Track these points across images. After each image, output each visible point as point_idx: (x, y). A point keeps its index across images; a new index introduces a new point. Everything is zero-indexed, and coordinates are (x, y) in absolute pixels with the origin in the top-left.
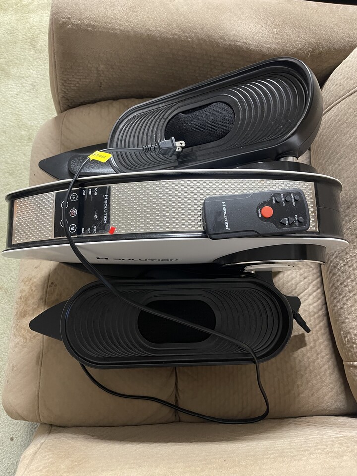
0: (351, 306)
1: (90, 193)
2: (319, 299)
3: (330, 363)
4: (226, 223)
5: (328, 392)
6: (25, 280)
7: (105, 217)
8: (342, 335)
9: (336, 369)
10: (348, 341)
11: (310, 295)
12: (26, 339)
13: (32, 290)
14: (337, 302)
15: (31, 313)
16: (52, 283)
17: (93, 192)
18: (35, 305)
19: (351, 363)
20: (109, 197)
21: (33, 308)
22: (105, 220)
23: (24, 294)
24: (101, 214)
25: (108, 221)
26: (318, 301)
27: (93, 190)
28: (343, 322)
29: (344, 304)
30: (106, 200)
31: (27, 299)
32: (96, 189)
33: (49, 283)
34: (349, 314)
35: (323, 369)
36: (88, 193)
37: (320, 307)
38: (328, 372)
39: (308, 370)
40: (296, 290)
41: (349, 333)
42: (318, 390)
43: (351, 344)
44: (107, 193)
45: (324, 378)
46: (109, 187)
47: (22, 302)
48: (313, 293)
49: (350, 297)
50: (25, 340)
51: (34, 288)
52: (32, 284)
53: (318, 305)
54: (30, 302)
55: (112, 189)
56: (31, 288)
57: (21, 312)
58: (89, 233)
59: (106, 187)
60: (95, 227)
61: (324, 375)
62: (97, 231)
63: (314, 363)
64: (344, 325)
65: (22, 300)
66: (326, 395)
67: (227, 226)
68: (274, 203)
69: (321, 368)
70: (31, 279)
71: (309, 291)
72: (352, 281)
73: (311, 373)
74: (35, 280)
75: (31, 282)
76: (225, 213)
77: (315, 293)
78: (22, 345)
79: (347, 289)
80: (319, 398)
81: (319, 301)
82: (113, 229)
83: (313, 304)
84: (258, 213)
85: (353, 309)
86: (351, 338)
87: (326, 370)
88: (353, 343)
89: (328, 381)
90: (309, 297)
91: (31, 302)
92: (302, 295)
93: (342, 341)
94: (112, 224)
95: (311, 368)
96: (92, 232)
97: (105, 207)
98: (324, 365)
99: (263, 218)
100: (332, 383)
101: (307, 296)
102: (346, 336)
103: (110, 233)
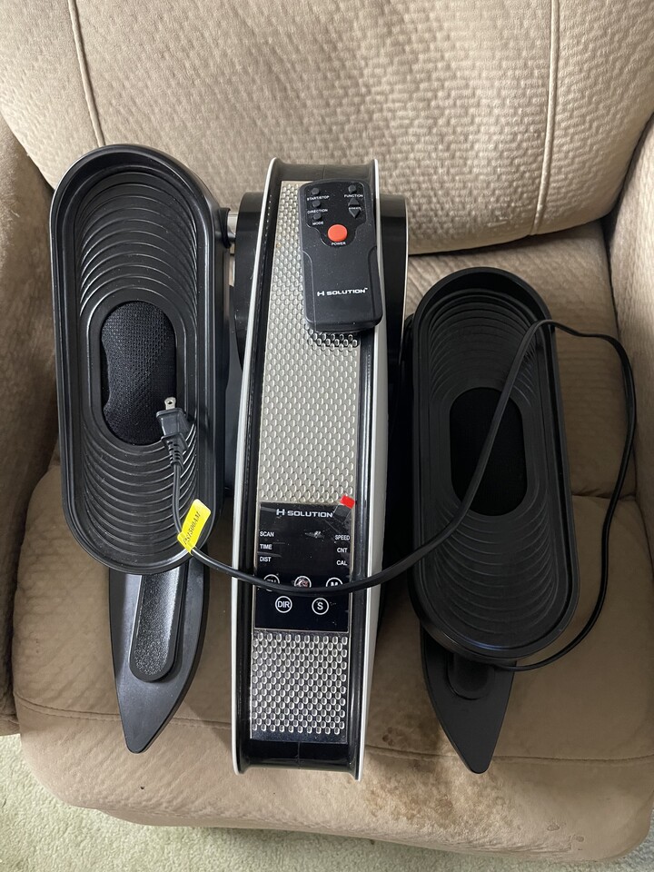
0: (453, 202)
1: (268, 547)
2: (429, 264)
3: (531, 255)
4: (355, 291)
5: (576, 261)
6: (373, 807)
7: (320, 515)
8: (494, 224)
9: (542, 248)
10: (504, 215)
11: (421, 277)
12: (497, 798)
13: (396, 788)
14: (442, 228)
15: (443, 790)
16: (385, 739)
17: (266, 540)
18: (428, 778)
19: (537, 215)
20: (281, 506)
21: (433, 785)
22: (327, 515)
23: (403, 810)
24: (314, 524)
25: (328, 508)
26: (432, 267)
27: (262, 540)
28: (475, 219)
29: (447, 215)
30: (286, 511)
31: (415, 801)
32: (262, 534)
33: (386, 745)
34: (464, 208)
35: (541, 266)
36: (267, 550)
37: (443, 264)
38: (546, 259)
39: (543, 287)
40: (413, 297)
41: (493, 211)
42: (574, 275)
43: (509, 210)
44: (273, 510)
45: (554, 265)
46: (263, 505)
47: (419, 812)
48: (418, 273)
49: (438, 202)
50: (499, 802)
51: (393, 784)
52: (383, 788)
53: (439, 266)
54: (420, 792)
55: (267, 500)
56: (391, 792)
57: (440, 814)
58: (349, 551)
59: (261, 512)
60: (337, 537)
61: (551, 265)
62: (346, 532)
63: (532, 277)
64: (479, 219)
65: (415, 812)
66: (580, 264)
67: (360, 291)
68: (322, 223)
69: (540, 269)
70: (373, 793)
71: (415, 278)
72: (414, 196)
73: (547, 282)
74: (375, 782)
75: (379, 791)
76: (338, 293)
77: (419, 270)
78: (510, 808)
79: (424, 207)
80: (585, 275)
81: (433, 264)
82: (345, 500)
83: (436, 274)
84: (340, 246)
85: (457, 200)
86: (501, 208)
87: (542, 261)
88: (509, 206)
89: (559, 260)
90: (425, 280)
91: (420, 789)
92: (420, 289)
93: (503, 225)
94: (336, 500)
95: (540, 282)
96: (347, 544)
97: (300, 514)
98: (535, 264)
99: (348, 239)
100: (562, 255)
101: (423, 282)
102: (497, 217)
103: (352, 506)
